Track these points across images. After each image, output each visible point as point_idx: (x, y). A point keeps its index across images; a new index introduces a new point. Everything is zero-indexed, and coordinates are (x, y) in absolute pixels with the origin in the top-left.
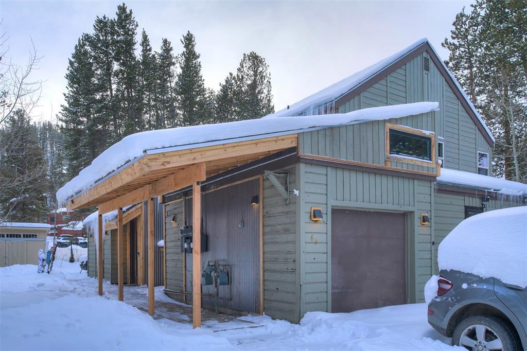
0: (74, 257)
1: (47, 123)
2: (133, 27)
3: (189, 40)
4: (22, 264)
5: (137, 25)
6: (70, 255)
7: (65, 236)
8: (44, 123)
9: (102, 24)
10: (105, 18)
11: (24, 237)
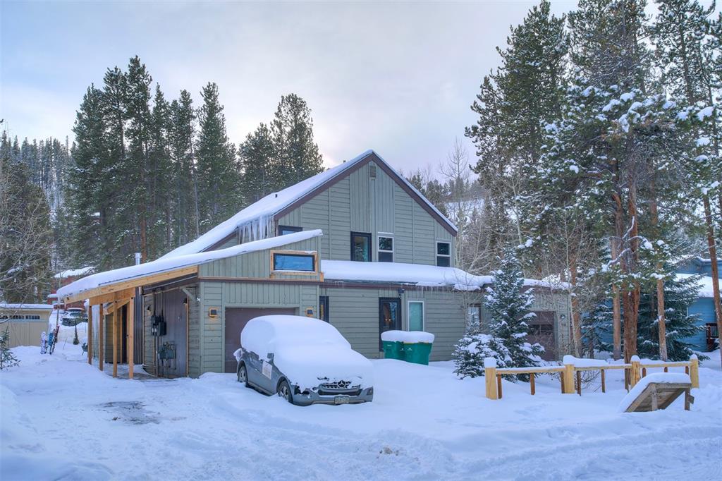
0: (78, 338)
1: (53, 141)
2: (147, 81)
3: (210, 93)
4: (24, 345)
5: (151, 80)
6: (74, 337)
7: (74, 310)
8: (47, 142)
9: (113, 78)
10: (116, 69)
11: (27, 318)
